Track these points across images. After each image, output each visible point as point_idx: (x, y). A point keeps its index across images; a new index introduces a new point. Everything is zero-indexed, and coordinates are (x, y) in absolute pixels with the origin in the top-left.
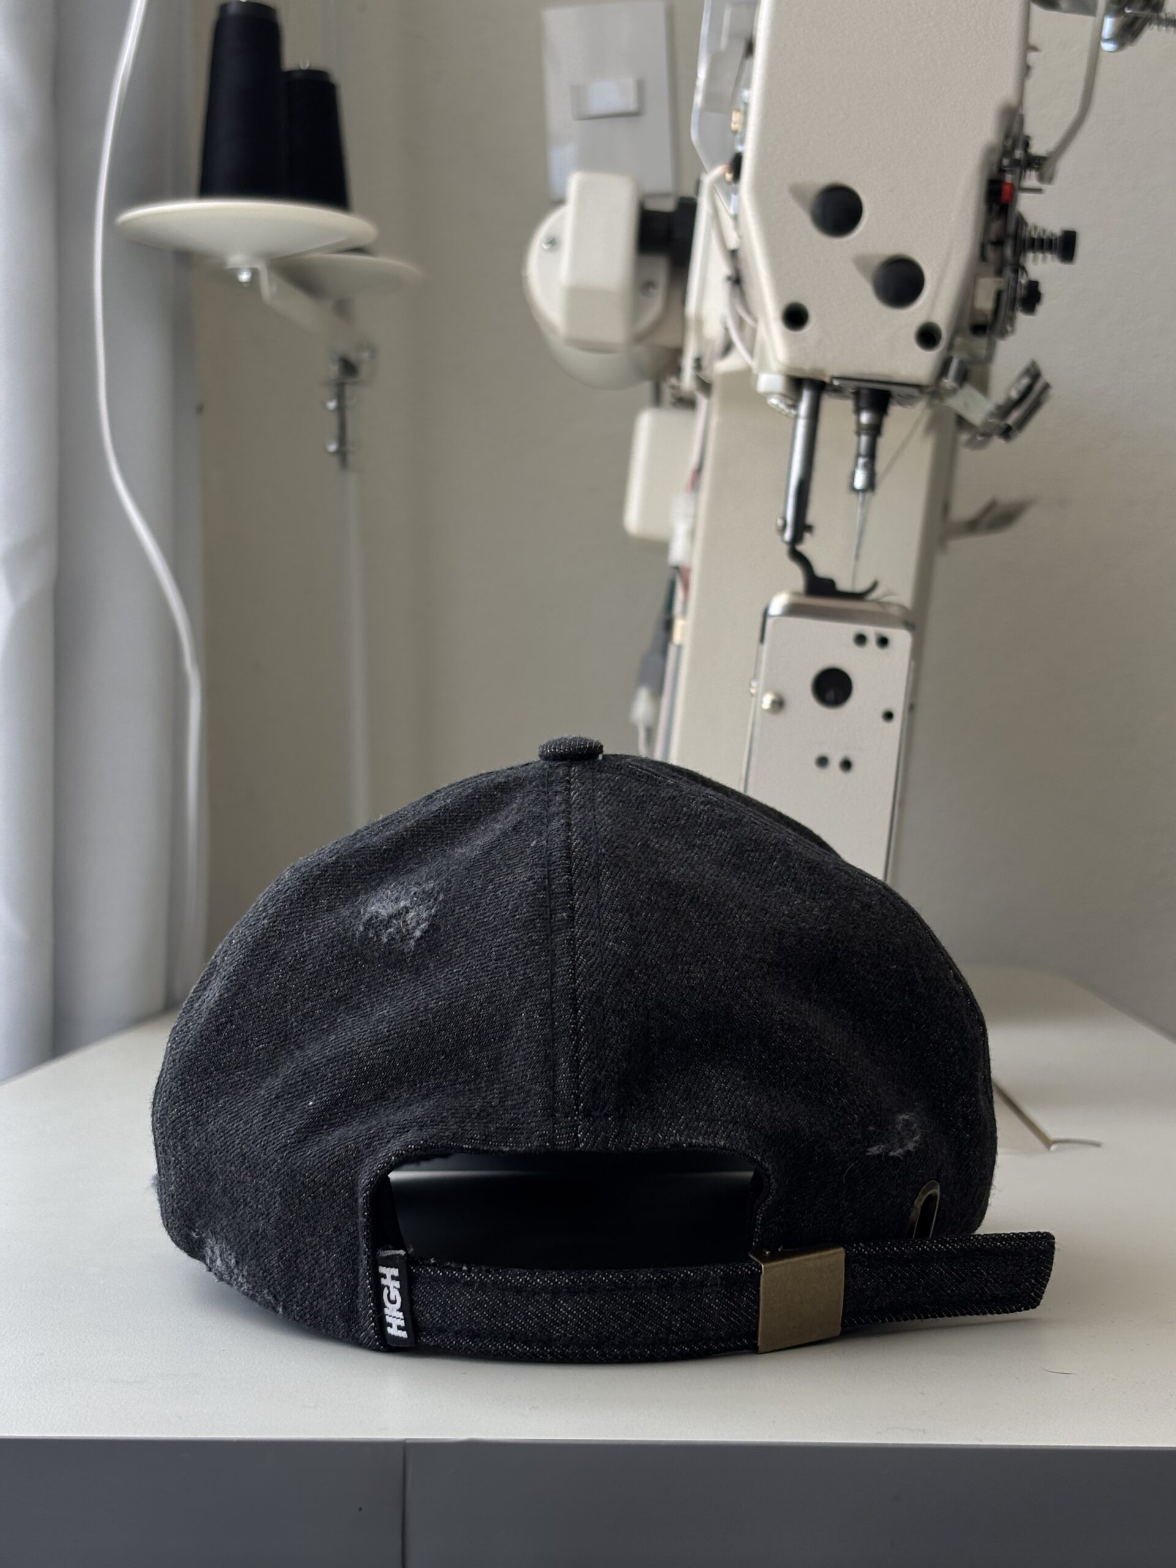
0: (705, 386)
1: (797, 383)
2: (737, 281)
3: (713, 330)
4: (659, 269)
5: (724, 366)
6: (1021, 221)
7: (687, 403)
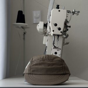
0: (48, 35)
1: (53, 35)
2: (50, 28)
3: (49, 31)
4: (45, 27)
5: (49, 33)
6: (67, 25)
7: (47, 36)
